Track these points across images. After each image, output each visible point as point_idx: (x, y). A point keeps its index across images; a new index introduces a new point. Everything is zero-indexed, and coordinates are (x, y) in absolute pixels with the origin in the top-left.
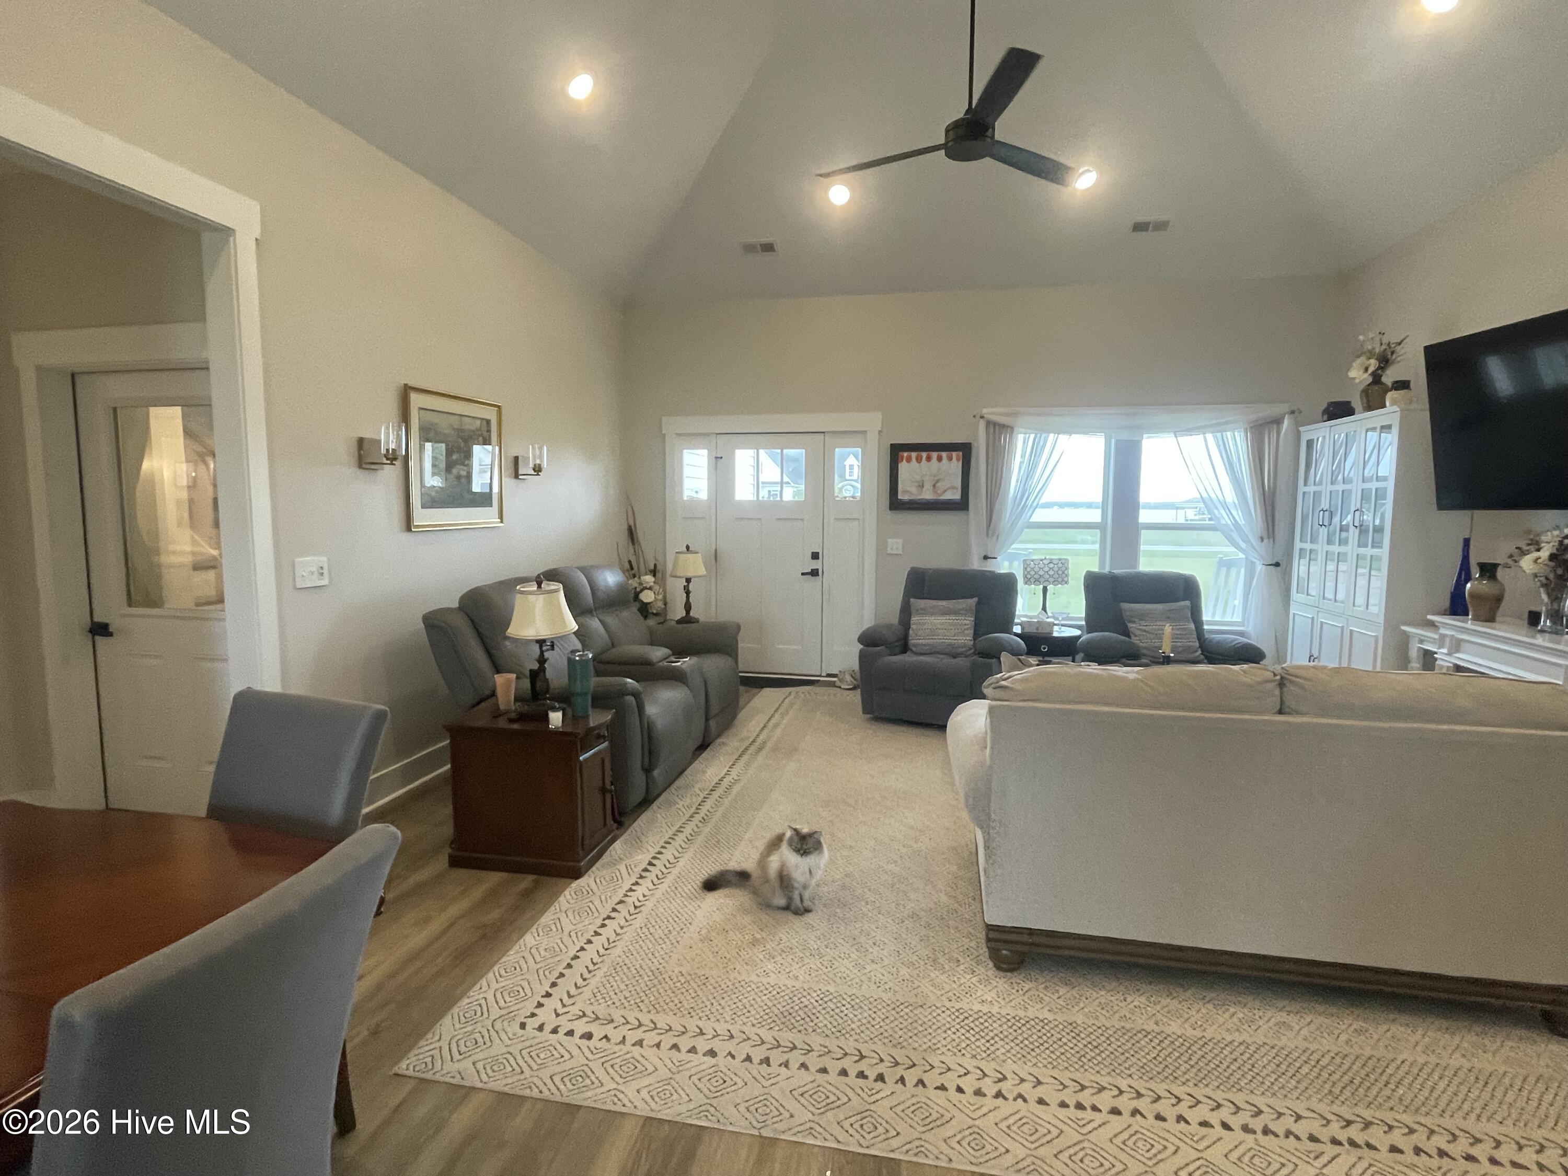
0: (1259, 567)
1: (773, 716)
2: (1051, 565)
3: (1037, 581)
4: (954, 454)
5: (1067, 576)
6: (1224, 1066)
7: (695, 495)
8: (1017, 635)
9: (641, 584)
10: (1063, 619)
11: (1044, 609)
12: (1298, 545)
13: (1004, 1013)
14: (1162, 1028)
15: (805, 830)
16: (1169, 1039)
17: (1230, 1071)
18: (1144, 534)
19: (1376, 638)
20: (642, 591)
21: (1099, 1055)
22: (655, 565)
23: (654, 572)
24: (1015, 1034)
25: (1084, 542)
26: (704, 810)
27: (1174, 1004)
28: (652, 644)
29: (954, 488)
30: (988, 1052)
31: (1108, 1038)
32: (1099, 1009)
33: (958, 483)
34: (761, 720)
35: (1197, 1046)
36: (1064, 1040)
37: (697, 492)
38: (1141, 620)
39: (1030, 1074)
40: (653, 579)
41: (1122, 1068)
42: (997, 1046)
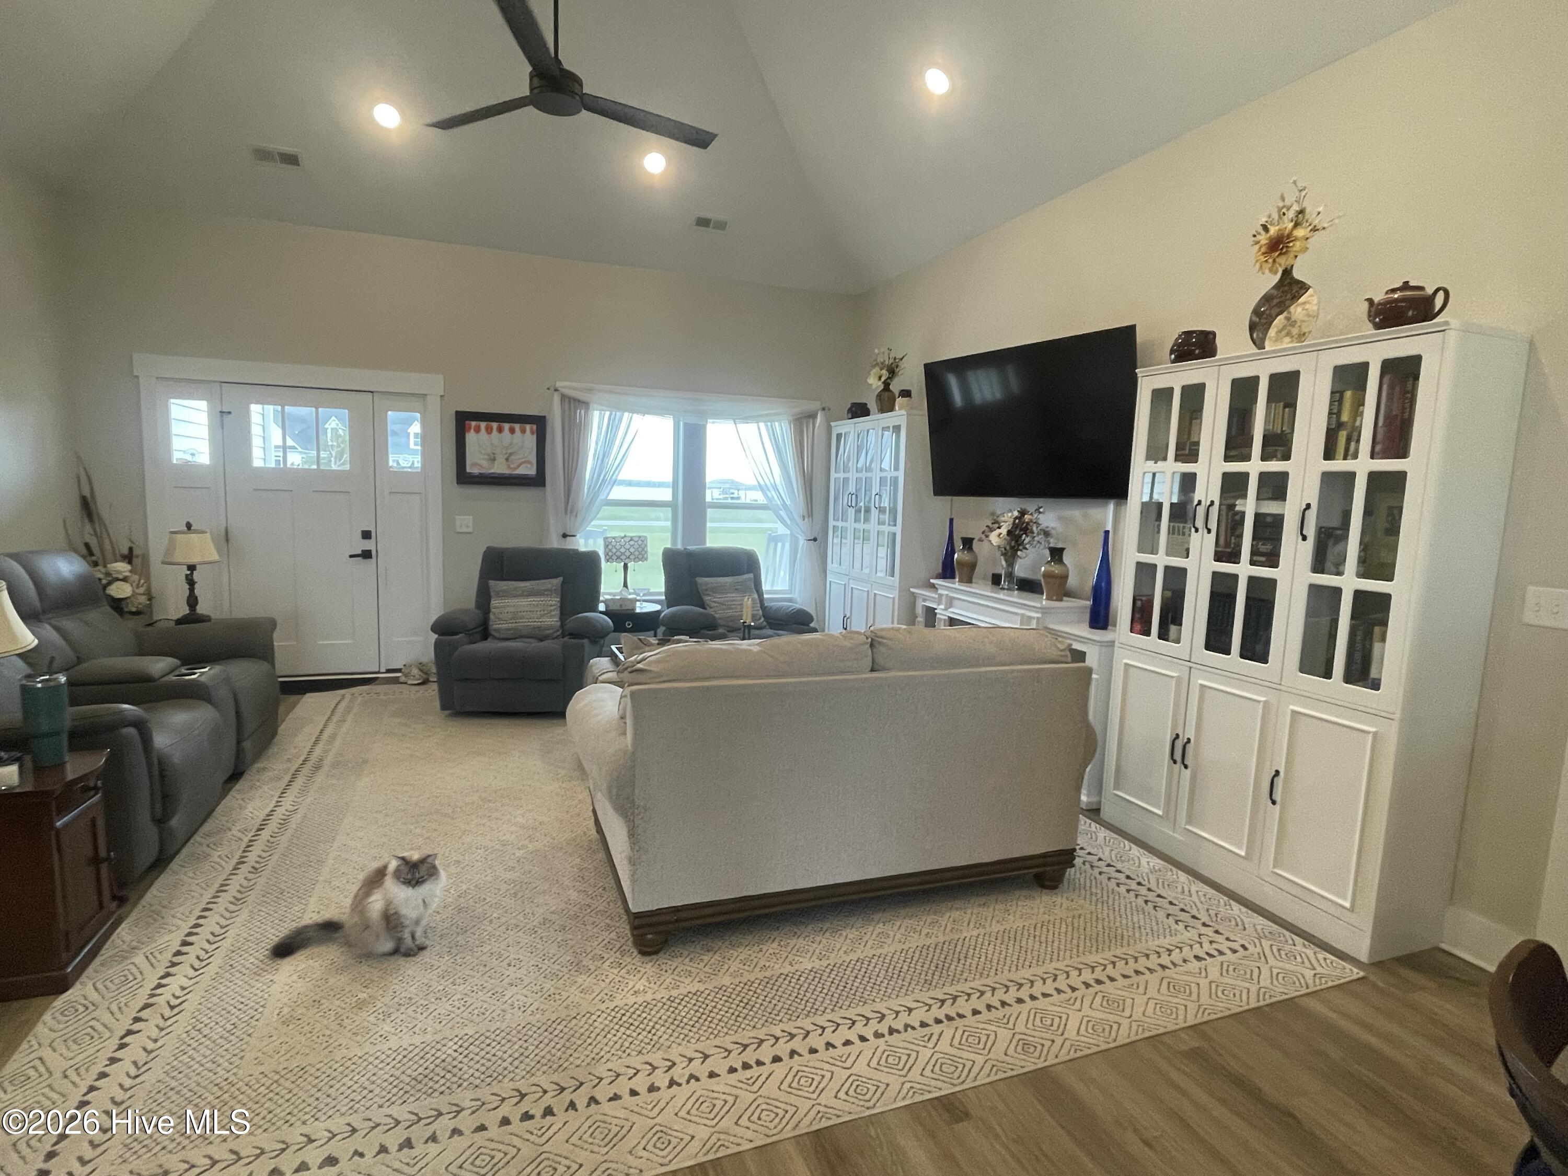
0: (802, 542)
1: (325, 726)
2: (632, 543)
3: (619, 558)
4: (528, 427)
5: (646, 552)
6: (849, 986)
7: (189, 458)
8: (601, 612)
9: (108, 574)
10: (644, 595)
11: (625, 585)
12: (832, 523)
13: (658, 996)
14: (796, 967)
15: (416, 856)
16: (804, 975)
17: (854, 988)
18: (710, 512)
19: (894, 598)
20: (110, 583)
21: (751, 1010)
22: (131, 549)
23: (129, 558)
24: (673, 1016)
25: (657, 519)
26: (252, 857)
27: (801, 942)
28: (141, 653)
29: (529, 462)
30: (653, 1043)
31: (755, 992)
32: (741, 966)
33: (533, 458)
34: (311, 731)
35: (826, 974)
36: (719, 1006)
37: (193, 455)
38: (715, 592)
39: (696, 1051)
40: (129, 567)
41: (773, 1016)
42: (659, 1033)
